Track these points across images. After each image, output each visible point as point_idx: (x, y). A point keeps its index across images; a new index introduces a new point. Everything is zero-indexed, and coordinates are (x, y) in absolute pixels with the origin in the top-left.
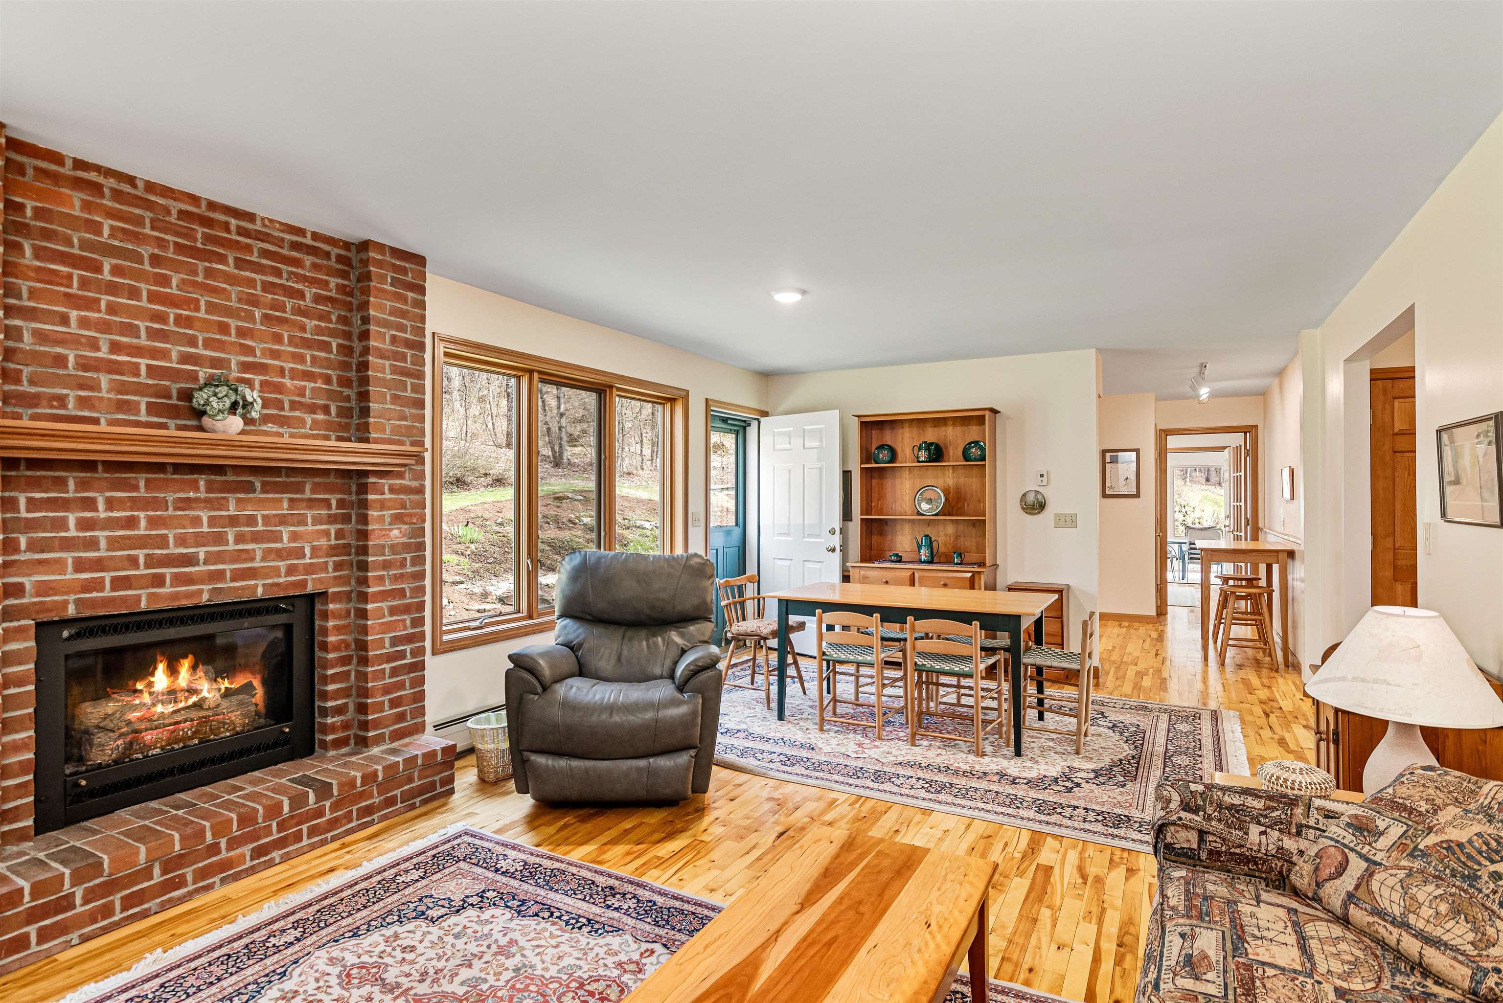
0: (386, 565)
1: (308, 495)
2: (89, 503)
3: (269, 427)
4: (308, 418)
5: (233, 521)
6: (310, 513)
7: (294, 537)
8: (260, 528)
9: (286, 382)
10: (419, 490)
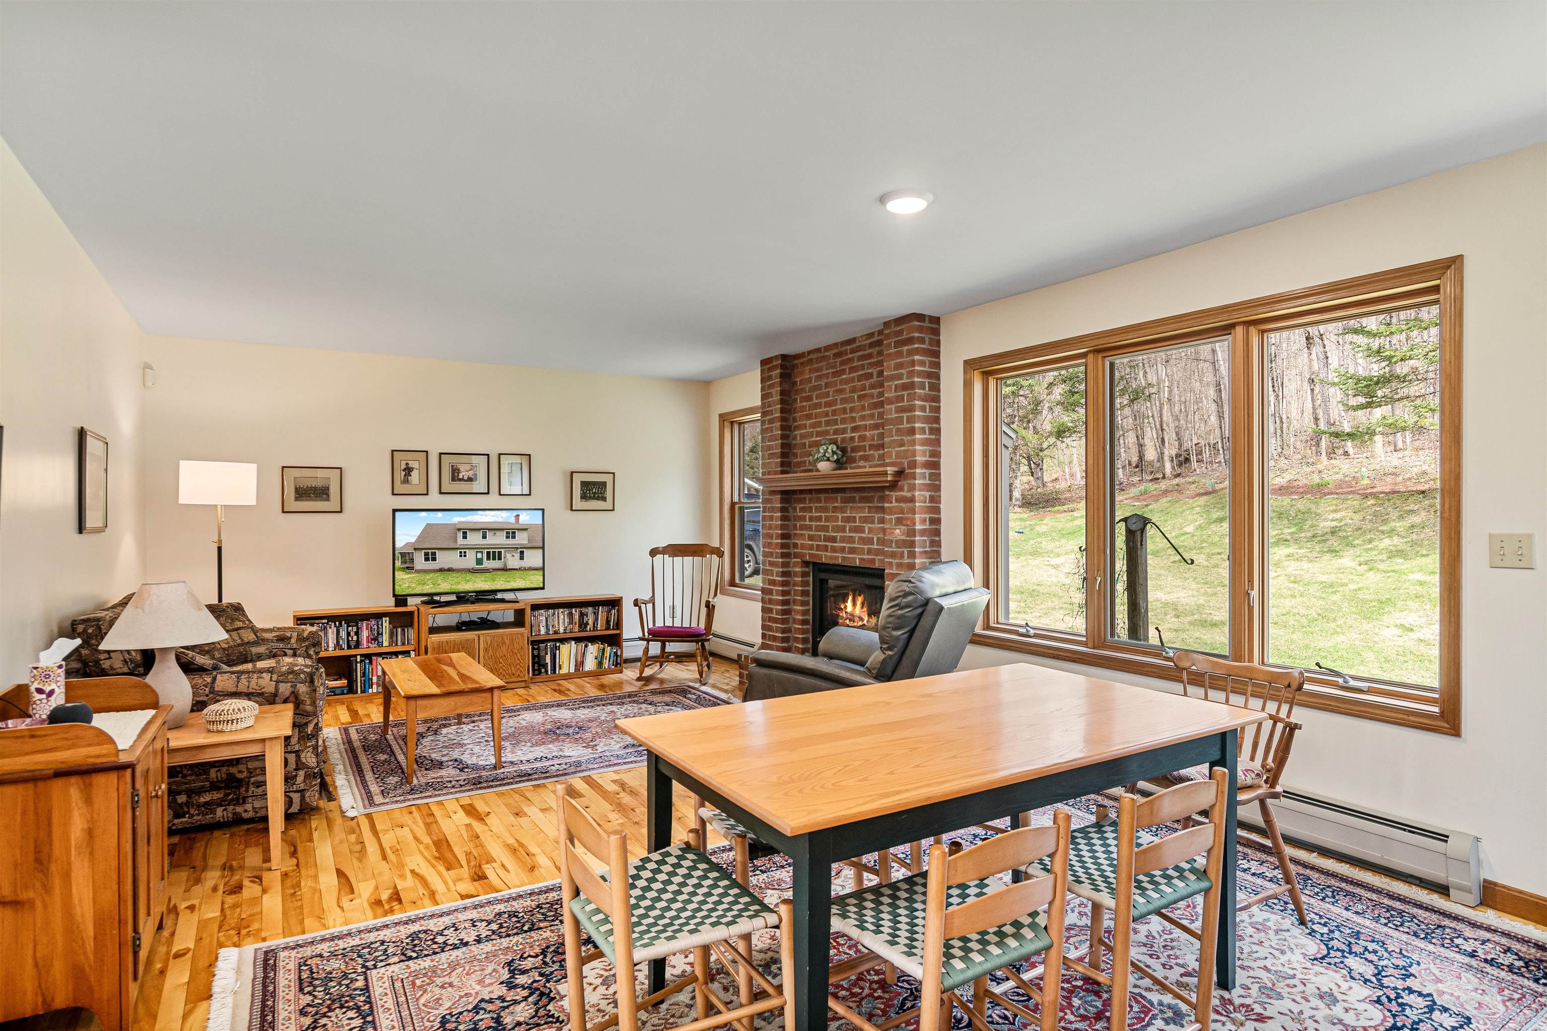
0: (893, 555)
1: (875, 504)
2: (810, 509)
3: (862, 463)
4: (876, 454)
5: (849, 519)
6: (876, 516)
7: (870, 530)
8: (857, 524)
9: (867, 433)
10: (912, 500)
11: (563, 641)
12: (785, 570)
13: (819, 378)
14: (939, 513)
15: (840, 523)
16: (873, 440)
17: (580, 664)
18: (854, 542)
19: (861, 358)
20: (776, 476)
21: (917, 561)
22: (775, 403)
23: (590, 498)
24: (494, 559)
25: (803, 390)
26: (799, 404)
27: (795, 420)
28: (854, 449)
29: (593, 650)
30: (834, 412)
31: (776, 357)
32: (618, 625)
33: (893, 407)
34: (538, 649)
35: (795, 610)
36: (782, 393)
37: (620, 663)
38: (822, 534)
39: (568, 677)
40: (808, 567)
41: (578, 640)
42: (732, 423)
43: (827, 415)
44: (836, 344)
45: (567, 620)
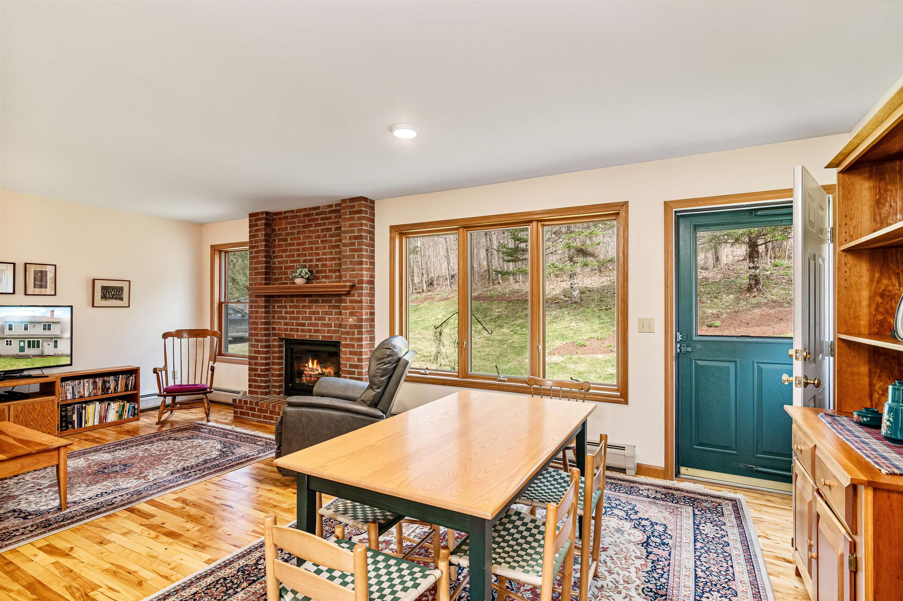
0: (347, 333)
1: (333, 304)
2: (286, 307)
3: (323, 280)
4: (334, 275)
5: (314, 313)
6: (334, 311)
7: (330, 319)
8: (320, 316)
9: (328, 263)
10: (361, 302)
11: (88, 402)
12: (267, 344)
13: (294, 228)
14: (374, 309)
15: (308, 315)
16: (332, 267)
17: (103, 418)
18: (318, 326)
19: (323, 219)
20: (261, 286)
21: (363, 336)
22: (260, 241)
23: (109, 298)
24: (34, 347)
25: (280, 235)
26: (277, 243)
27: (274, 252)
28: (318, 272)
29: (114, 406)
30: (304, 249)
31: (262, 213)
32: (136, 386)
33: (348, 248)
34: (66, 411)
35: (273, 368)
36: (266, 235)
37: (136, 414)
38: (295, 321)
39: (93, 428)
40: (282, 342)
41: (101, 401)
42: (220, 252)
43: (298, 250)
44: (306, 209)
45: (91, 387)
